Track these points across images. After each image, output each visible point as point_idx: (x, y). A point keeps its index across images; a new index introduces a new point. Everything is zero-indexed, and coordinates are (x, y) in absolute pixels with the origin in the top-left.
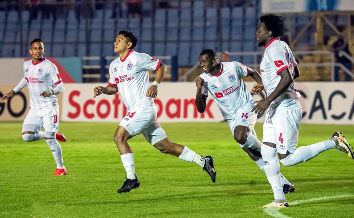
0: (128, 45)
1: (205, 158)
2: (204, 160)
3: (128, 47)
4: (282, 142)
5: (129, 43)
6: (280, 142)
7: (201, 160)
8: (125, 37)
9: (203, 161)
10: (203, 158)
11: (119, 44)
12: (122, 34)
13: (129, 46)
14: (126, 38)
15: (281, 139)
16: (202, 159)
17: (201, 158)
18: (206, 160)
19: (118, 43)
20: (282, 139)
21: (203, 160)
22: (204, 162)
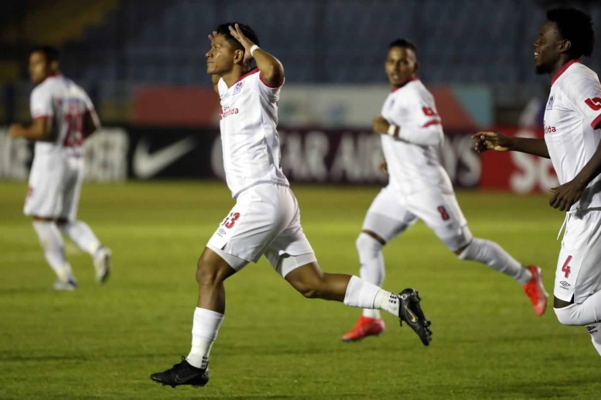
0: (235, 57)
1: (399, 296)
2: (397, 300)
3: (236, 61)
4: (566, 276)
5: (236, 52)
6: (564, 273)
7: (392, 302)
8: (226, 39)
9: (395, 302)
10: (395, 296)
11: (216, 54)
12: (222, 34)
13: (237, 58)
14: (229, 42)
15: (566, 268)
16: (393, 297)
17: (391, 297)
18: (400, 300)
19: (213, 53)
20: (569, 267)
21: (394, 300)
22: (397, 305)
